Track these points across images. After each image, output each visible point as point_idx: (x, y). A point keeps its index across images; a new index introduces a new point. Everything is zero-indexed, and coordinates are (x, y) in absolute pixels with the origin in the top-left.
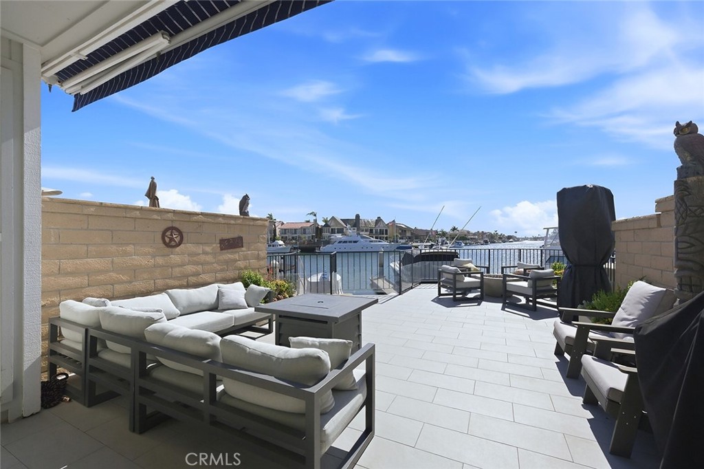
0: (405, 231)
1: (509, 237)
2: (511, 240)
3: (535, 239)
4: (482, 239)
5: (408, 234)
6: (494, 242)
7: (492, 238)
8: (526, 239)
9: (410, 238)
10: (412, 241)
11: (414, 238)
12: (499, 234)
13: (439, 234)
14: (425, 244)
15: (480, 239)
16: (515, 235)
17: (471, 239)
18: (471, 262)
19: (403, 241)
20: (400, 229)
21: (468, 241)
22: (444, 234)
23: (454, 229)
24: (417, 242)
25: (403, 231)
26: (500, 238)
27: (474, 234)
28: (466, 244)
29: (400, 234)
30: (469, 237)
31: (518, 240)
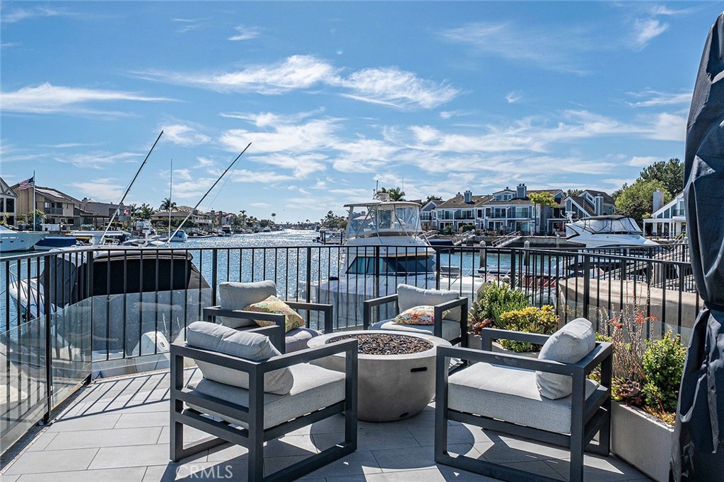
0: (60, 205)
1: (264, 224)
2: (267, 228)
3: (302, 226)
4: (220, 224)
5: (68, 212)
6: (240, 232)
7: (238, 224)
8: (288, 226)
9: (71, 221)
10: (77, 227)
11: (82, 220)
12: (249, 217)
13: (139, 215)
14: (106, 233)
15: (216, 226)
16: (272, 219)
17: (201, 224)
18: (270, 291)
19: (56, 227)
20: (47, 200)
21: (194, 230)
22: (147, 214)
23: (167, 205)
24: (89, 229)
25: (55, 205)
26: (250, 225)
27: (206, 217)
28: (191, 235)
29: (47, 211)
30: (197, 221)
31: (277, 228)
